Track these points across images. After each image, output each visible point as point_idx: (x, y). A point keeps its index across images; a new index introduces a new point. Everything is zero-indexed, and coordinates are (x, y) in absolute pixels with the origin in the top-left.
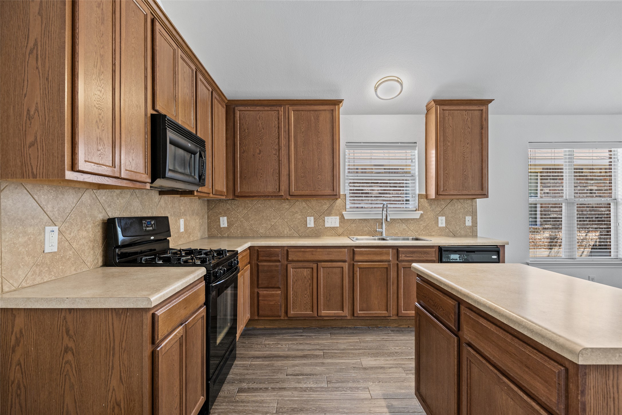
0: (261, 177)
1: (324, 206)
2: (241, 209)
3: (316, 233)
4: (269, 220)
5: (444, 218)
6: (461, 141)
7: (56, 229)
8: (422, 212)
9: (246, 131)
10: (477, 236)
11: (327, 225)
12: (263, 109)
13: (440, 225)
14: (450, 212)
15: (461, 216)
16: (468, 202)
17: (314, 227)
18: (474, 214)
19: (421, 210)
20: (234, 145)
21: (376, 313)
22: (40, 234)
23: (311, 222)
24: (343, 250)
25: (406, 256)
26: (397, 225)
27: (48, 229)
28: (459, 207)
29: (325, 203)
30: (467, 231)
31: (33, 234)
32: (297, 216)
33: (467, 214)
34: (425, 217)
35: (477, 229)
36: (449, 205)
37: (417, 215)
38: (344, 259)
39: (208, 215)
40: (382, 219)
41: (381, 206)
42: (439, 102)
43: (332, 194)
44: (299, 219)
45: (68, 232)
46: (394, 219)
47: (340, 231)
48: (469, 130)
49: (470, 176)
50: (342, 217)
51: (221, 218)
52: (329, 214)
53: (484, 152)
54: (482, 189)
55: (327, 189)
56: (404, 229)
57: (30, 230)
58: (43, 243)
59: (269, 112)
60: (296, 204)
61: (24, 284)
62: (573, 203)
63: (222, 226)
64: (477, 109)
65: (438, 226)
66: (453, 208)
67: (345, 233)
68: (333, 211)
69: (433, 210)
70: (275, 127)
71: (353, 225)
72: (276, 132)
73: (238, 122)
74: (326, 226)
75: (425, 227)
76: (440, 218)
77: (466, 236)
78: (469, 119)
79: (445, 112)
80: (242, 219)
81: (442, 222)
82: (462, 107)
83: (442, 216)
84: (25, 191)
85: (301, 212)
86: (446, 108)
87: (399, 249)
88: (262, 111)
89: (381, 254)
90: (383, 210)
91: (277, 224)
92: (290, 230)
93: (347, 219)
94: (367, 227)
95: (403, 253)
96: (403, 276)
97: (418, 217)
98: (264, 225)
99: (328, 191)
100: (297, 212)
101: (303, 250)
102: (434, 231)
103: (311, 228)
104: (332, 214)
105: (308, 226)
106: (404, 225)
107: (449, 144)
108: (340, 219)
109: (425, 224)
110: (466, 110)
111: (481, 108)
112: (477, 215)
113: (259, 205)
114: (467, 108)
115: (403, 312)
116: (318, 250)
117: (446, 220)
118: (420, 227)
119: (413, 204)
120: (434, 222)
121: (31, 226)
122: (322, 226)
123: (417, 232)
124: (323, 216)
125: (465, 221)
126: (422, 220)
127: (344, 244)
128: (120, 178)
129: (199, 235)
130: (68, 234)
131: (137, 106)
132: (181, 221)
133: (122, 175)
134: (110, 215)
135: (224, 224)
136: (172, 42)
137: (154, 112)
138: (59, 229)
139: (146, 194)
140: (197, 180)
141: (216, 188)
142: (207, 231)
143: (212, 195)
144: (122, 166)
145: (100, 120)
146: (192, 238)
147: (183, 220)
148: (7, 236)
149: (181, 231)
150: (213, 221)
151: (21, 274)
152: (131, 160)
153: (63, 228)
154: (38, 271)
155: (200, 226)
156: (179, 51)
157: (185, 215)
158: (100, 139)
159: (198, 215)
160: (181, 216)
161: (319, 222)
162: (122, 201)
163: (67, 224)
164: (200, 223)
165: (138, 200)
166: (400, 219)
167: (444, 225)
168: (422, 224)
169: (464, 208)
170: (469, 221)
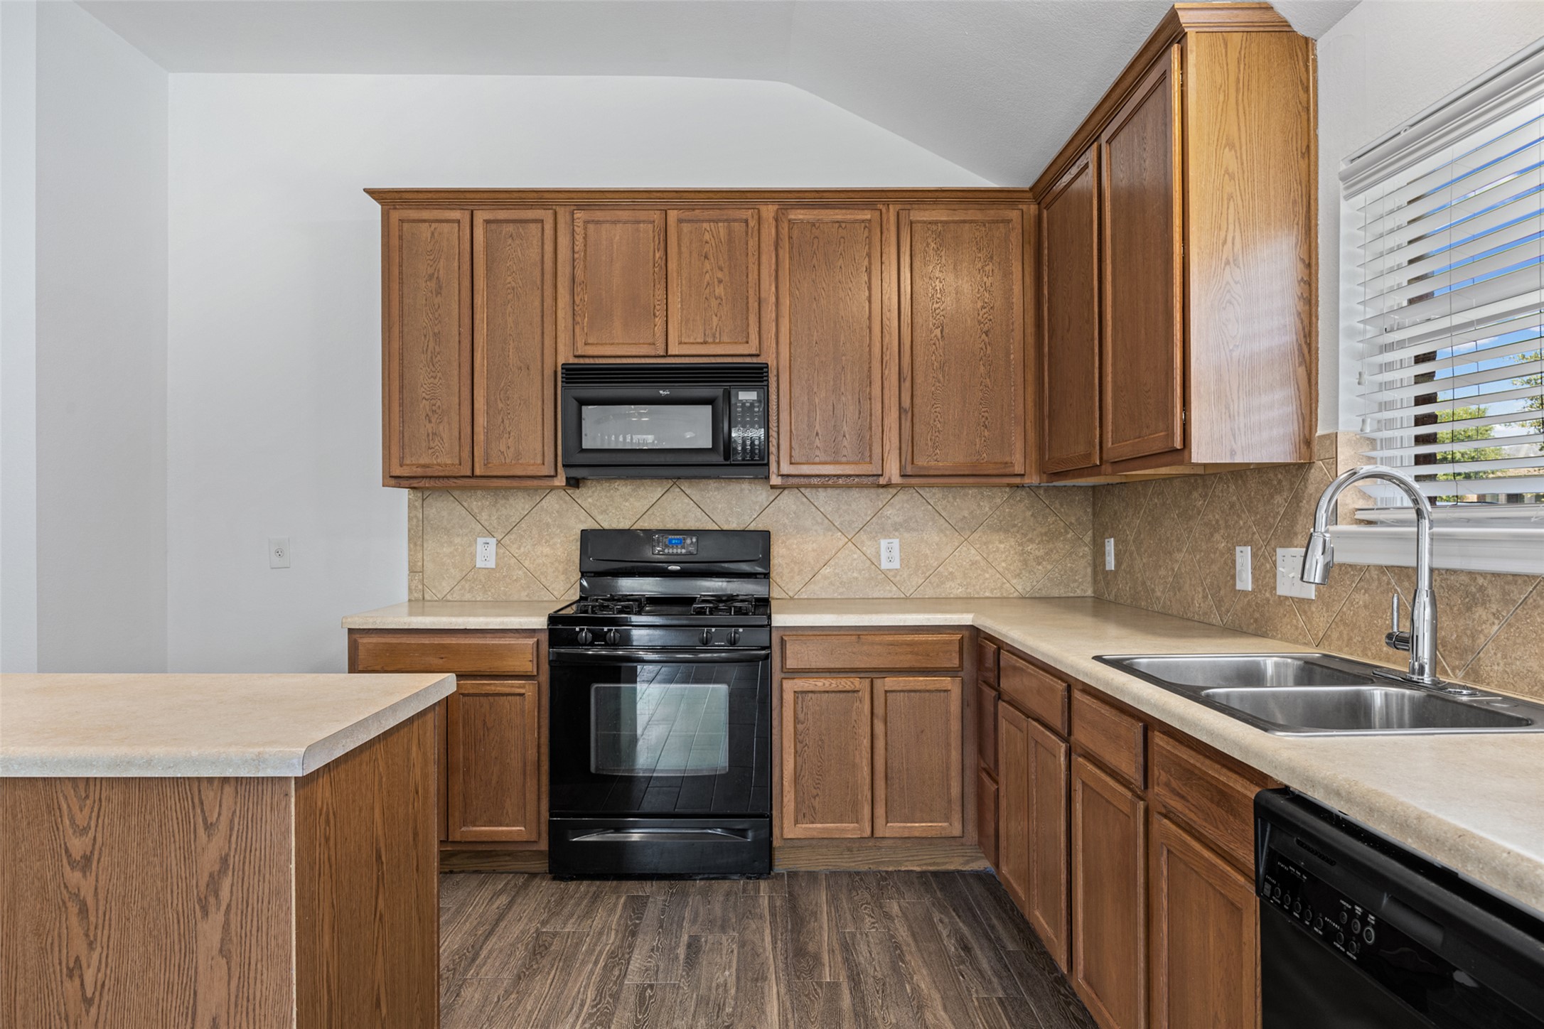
1: (1276, 500)
3: (1257, 619)
4: (1170, 552)
7: (493, 541)
11: (1280, 587)
12: (1071, 177)
17: (1253, 591)
22: (470, 545)
23: (1246, 578)
24: (1058, 683)
27: (480, 541)
29: (1280, 482)
31: (461, 545)
32: (1217, 542)
39: (1093, 533)
44: (1222, 554)
45: (515, 546)
47: (1320, 622)
51: (1107, 542)
52: (1289, 537)
55: (1161, 425)
57: (457, 540)
58: (473, 556)
61: (449, 597)
63: (1108, 567)
67: (1335, 635)
73: (1046, 244)
74: (1277, 592)
80: (1133, 547)
84: (452, 498)
85: (1226, 527)
88: (1071, 183)
91: (1183, 568)
93: (1340, 566)
98: (1162, 572)
99: (1161, 435)
100: (1218, 525)
101: (1013, 661)
103: (1245, 593)
104: (1295, 534)
105: (1239, 585)
113: (1156, 500)
121: (458, 535)
122: (1270, 591)
124: (1273, 543)
128: (473, 476)
129: (1020, 586)
130: (514, 549)
131: (520, 368)
132: (884, 543)
133: (478, 472)
134: (606, 526)
135: (1111, 564)
136: (642, 215)
137: (572, 360)
138: (499, 542)
139: (718, 489)
140: (719, 459)
141: (921, 461)
142: (1089, 579)
143: (896, 479)
144: (476, 459)
145: (434, 412)
146: (959, 591)
147: (896, 542)
148: (430, 545)
149: (885, 565)
150: (1099, 552)
151: (446, 586)
152: (503, 448)
153: (506, 541)
154: (467, 586)
155: (1025, 562)
156: (673, 215)
157: (909, 530)
158: (434, 434)
159: (1006, 531)
160: (884, 532)
161: (1265, 571)
162: (637, 504)
163: (512, 536)
164: (1023, 553)
165: (687, 500)
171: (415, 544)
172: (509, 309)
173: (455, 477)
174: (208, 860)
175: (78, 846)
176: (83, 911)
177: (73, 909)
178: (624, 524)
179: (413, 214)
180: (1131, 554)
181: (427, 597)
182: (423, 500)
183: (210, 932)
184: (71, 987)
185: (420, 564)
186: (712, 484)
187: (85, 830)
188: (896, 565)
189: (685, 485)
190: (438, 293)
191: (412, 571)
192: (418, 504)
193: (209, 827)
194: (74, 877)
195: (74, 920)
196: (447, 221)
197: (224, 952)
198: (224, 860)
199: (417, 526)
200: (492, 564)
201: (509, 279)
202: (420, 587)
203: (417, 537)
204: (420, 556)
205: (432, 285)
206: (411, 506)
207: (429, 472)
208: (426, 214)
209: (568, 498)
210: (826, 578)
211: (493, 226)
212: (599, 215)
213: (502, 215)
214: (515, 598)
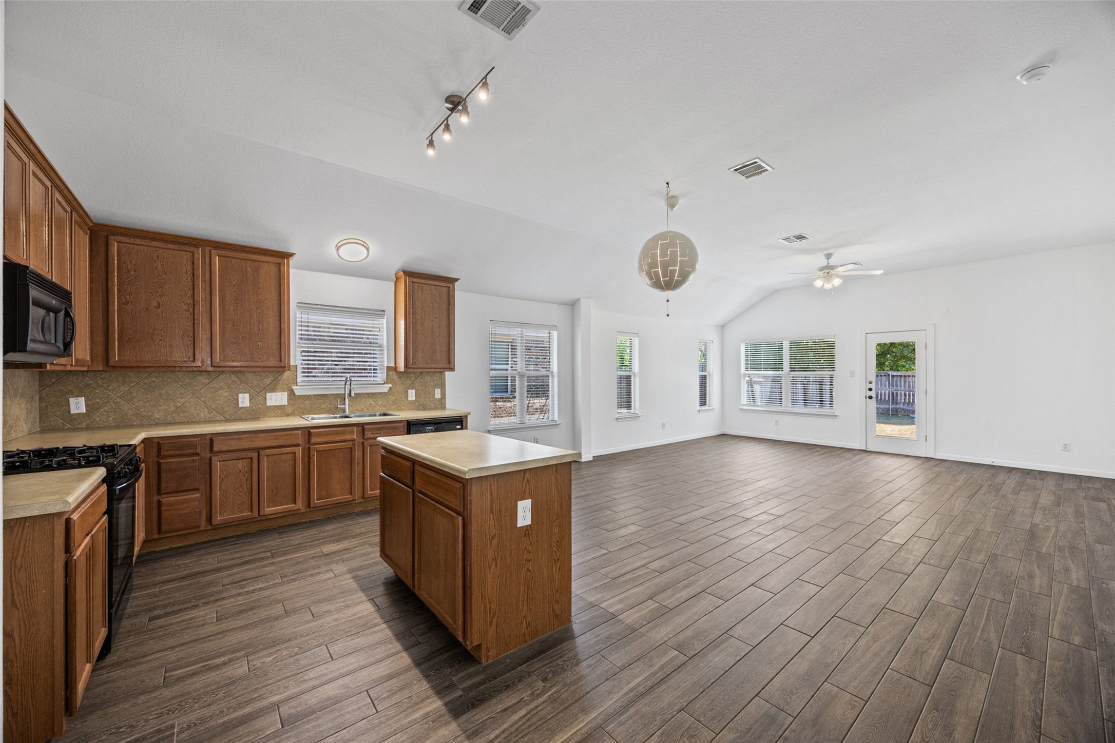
0: (160, 340)
1: (265, 380)
2: (115, 385)
3: (253, 414)
4: (172, 399)
5: (414, 391)
6: (429, 315)
8: (391, 385)
9: (132, 273)
10: (445, 408)
11: (269, 403)
12: (165, 246)
14: (420, 385)
15: (430, 388)
16: (437, 375)
17: (250, 406)
18: (443, 386)
19: (390, 383)
20: (107, 291)
21: (338, 499)
23: (244, 400)
24: (296, 432)
25: (372, 433)
26: (363, 400)
28: (429, 380)
29: (267, 376)
30: (436, 404)
32: (221, 393)
33: (436, 386)
34: (394, 390)
35: (445, 401)
36: (419, 378)
37: (385, 388)
38: (296, 442)
39: (40, 396)
40: (345, 394)
41: (344, 379)
42: (409, 274)
43: (278, 365)
46: (360, 394)
47: (290, 410)
48: (438, 305)
49: (438, 350)
50: (291, 393)
51: (71, 400)
52: (273, 390)
53: (451, 328)
54: (449, 364)
55: (271, 359)
56: (371, 404)
59: (177, 252)
60: (221, 377)
62: (524, 376)
65: (407, 399)
66: (422, 381)
67: (296, 412)
68: (279, 386)
69: (402, 383)
70: (186, 273)
71: (307, 402)
72: (189, 280)
73: (116, 258)
74: (267, 405)
75: (394, 401)
76: (410, 391)
77: (435, 409)
78: (437, 294)
79: (414, 284)
80: (118, 400)
81: (412, 396)
82: (431, 282)
83: (412, 389)
85: (229, 387)
86: (415, 280)
87: (365, 426)
88: (164, 248)
89: (344, 433)
90: (345, 384)
91: (187, 404)
92: (209, 413)
93: (299, 396)
94: (325, 404)
95: (369, 430)
96: (370, 455)
97: (387, 391)
99: (273, 362)
100: (222, 388)
101: (236, 437)
102: (403, 405)
103: (245, 408)
104: (277, 389)
105: (240, 405)
106: (370, 400)
107: (418, 317)
108: (288, 395)
109: (393, 399)
110: (434, 285)
111: (449, 285)
112: (445, 388)
113: (154, 379)
114: (436, 283)
115: (369, 493)
116: (261, 435)
117: (416, 393)
118: (388, 402)
119: (381, 376)
120: (403, 396)
122: (262, 405)
123: (385, 407)
124: (263, 392)
125: (434, 393)
126: (390, 394)
127: (297, 425)
142: (38, 420)
150: (53, 405)
161: (258, 400)
164: (27, 409)
166: (366, 394)
167: (414, 398)
168: (391, 398)
169: (434, 381)
170: (438, 394)
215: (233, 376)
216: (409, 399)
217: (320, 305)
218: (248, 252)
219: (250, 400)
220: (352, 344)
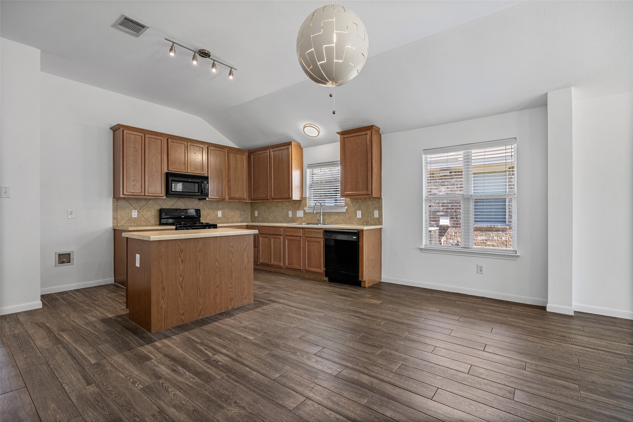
1: (296, 205)
2: (262, 206)
3: (293, 220)
4: (273, 213)
5: (360, 211)
6: (355, 158)
7: (136, 211)
8: (347, 208)
9: (255, 165)
10: (382, 225)
11: (297, 216)
12: (261, 153)
13: (358, 217)
14: (364, 207)
15: (371, 210)
16: (376, 200)
17: (292, 217)
18: (380, 209)
19: (347, 206)
21: (295, 267)
22: (130, 212)
23: (290, 215)
25: (308, 234)
26: (333, 216)
27: (133, 211)
28: (370, 204)
29: (297, 202)
30: (375, 222)
33: (375, 209)
34: (349, 211)
35: (382, 220)
36: (364, 202)
37: (344, 210)
39: (250, 212)
40: (321, 212)
44: (285, 212)
46: (332, 212)
47: (304, 220)
48: (360, 149)
49: (360, 182)
50: (304, 211)
51: (255, 212)
52: (299, 210)
53: (368, 164)
55: (286, 194)
56: (337, 219)
57: (127, 211)
58: (131, 215)
59: (264, 154)
60: (284, 203)
61: (124, 225)
63: (256, 216)
64: (364, 134)
65: (356, 217)
66: (366, 204)
68: (301, 207)
69: (354, 206)
70: (266, 162)
73: (252, 162)
75: (349, 218)
76: (357, 211)
77: (375, 225)
78: (360, 141)
79: (345, 139)
81: (359, 214)
82: (355, 134)
84: (125, 200)
85: (286, 208)
87: (305, 230)
89: (297, 232)
91: (277, 215)
92: (282, 219)
93: (306, 212)
95: (307, 232)
97: (345, 211)
98: (271, 216)
100: (284, 209)
102: (354, 221)
103: (290, 217)
105: (289, 216)
106: (337, 216)
107: (348, 161)
108: (304, 212)
110: (357, 136)
112: (382, 210)
114: (358, 134)
116: (271, 228)
117: (362, 213)
118: (346, 218)
120: (354, 215)
122: (295, 217)
123: (344, 221)
124: (296, 210)
125: (374, 214)
126: (347, 213)
128: (145, 195)
129: (240, 220)
130: (142, 213)
131: (156, 172)
132: (219, 212)
133: (146, 195)
134: (164, 208)
135: (256, 215)
136: (182, 142)
137: (167, 171)
138: (138, 211)
139: (188, 200)
140: (199, 194)
141: (232, 196)
142: (250, 218)
143: (227, 200)
144: (146, 192)
145: (135, 180)
146: (231, 221)
147: (221, 211)
148: (119, 212)
149: (219, 216)
150: (253, 213)
151: (124, 222)
152: (152, 189)
153: (140, 211)
154: (129, 222)
155: (241, 215)
156: (189, 144)
157: (223, 209)
158: (135, 185)
159: (238, 210)
160: (219, 209)
161: (294, 214)
162: (171, 203)
163: (141, 210)
164: (240, 214)
165: (181, 202)
166: (335, 212)
167: (360, 217)
168: (348, 216)
169: (373, 205)
170: (376, 214)
171: (115, 212)
172: (153, 158)
173: (140, 196)
174: (245, 245)
175: (232, 245)
176: (232, 253)
177: (231, 253)
178: (168, 208)
179: (130, 132)
180: (263, 213)
181: (118, 225)
182: (117, 200)
183: (245, 254)
184: (231, 263)
185: (116, 217)
186: (187, 199)
187: (232, 243)
188: (221, 216)
189: (181, 199)
190: (136, 151)
191: (114, 219)
192: (116, 201)
193: (245, 241)
194: (231, 249)
195: (231, 254)
196: (139, 135)
197: (247, 256)
198: (247, 245)
199: (115, 207)
200: (136, 217)
201: (153, 151)
202: (116, 222)
203: (115, 209)
204: (116, 214)
205: (134, 150)
206: (113, 202)
207: (134, 194)
208: (133, 133)
209: (155, 201)
210: (208, 219)
211: (150, 139)
212: (174, 141)
213: (152, 136)
214: (142, 224)
215: (288, 203)
216: (357, 217)
217: (316, 164)
218: (280, 147)
219: (292, 214)
220: (330, 183)
